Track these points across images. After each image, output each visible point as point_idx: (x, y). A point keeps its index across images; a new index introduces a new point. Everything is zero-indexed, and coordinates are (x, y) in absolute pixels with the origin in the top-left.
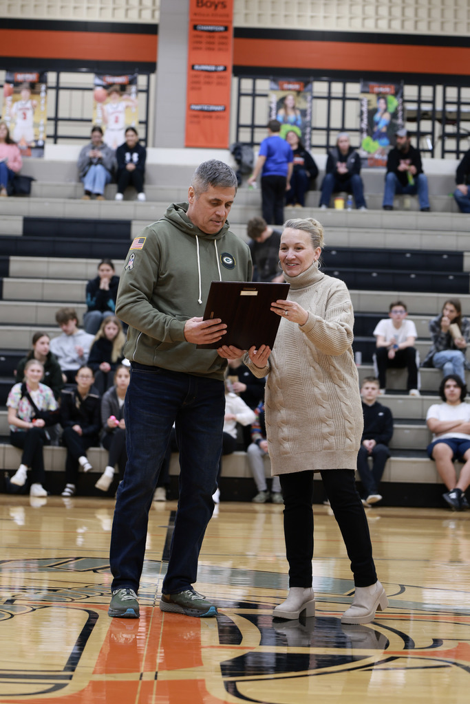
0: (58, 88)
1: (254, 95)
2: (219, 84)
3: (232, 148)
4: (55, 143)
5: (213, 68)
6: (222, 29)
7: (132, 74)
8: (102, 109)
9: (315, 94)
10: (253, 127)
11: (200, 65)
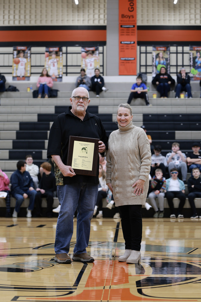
0: (67, 53)
1: (146, 53)
2: (132, 49)
3: (138, 75)
4: (67, 75)
5: (129, 43)
6: (132, 26)
7: (97, 46)
8: (85, 61)
9: (171, 52)
10: (146, 66)
11: (124, 41)
